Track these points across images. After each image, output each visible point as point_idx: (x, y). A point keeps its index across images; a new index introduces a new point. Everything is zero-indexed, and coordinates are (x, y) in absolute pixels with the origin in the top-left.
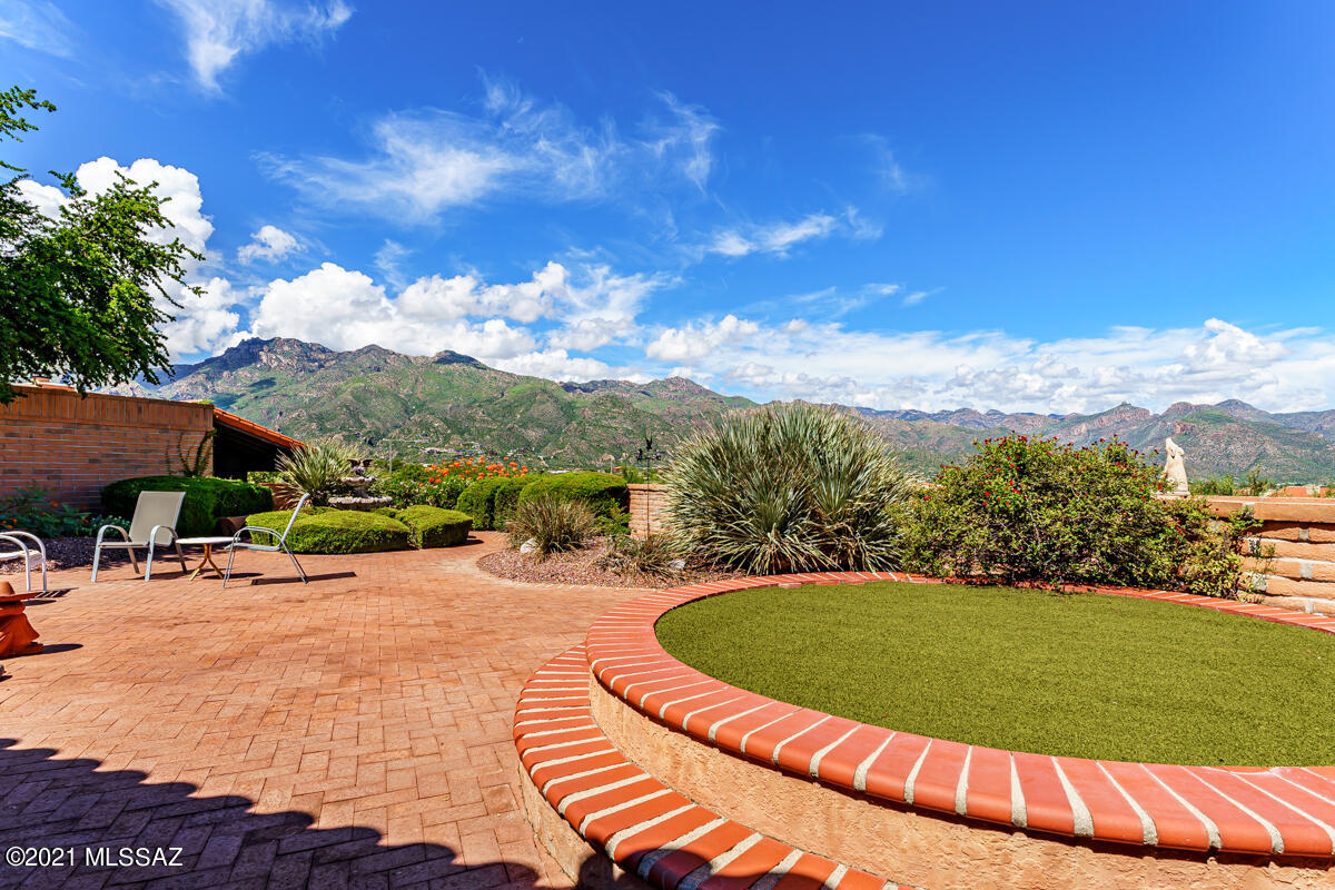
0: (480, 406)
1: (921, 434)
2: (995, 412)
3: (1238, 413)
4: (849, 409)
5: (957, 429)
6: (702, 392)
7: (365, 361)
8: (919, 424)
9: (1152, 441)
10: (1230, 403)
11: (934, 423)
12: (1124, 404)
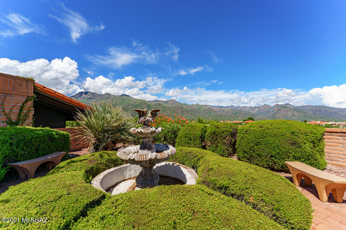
0: (130, 106)
1: (223, 111)
2: (239, 106)
3: (289, 106)
4: (208, 106)
5: (231, 110)
6: (177, 102)
7: (106, 96)
8: (223, 109)
9: (271, 112)
10: (287, 104)
11: (226, 109)
12: (265, 104)
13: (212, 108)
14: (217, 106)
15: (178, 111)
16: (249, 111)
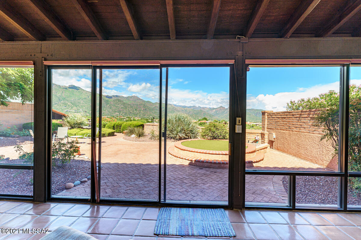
0: (82, 100)
2: (199, 107)
4: (172, 105)
5: (192, 110)
6: (140, 99)
9: (226, 113)
11: (188, 108)
12: (221, 106)
13: (176, 107)
14: (181, 106)
15: (140, 109)
16: (208, 111)
